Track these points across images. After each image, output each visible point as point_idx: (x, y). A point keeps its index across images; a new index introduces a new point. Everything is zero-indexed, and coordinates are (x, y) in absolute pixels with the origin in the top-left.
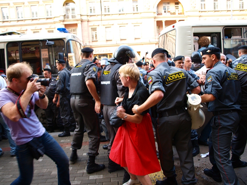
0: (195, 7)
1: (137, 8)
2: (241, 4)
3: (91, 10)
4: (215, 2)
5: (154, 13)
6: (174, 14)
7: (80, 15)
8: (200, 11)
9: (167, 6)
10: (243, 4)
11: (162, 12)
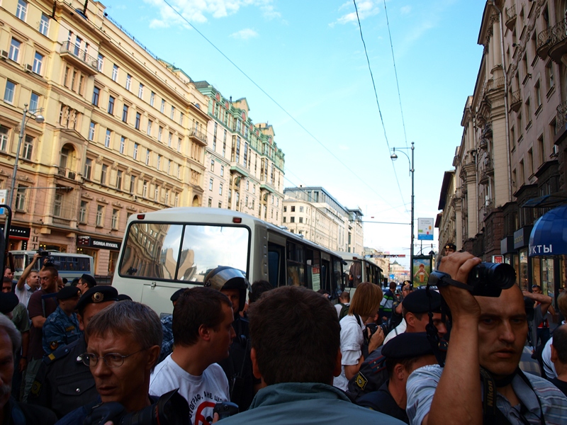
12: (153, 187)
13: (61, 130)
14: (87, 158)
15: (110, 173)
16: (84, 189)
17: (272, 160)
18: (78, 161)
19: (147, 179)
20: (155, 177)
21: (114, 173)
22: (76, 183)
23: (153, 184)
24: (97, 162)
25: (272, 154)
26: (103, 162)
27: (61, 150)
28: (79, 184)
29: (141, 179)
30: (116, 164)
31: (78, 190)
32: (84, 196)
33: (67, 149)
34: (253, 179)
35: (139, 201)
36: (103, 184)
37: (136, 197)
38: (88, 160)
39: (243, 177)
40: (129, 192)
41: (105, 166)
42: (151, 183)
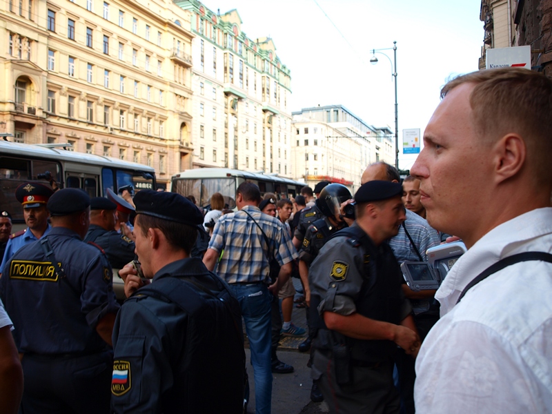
12: (131, 117)
13: (12, 61)
14: (49, 91)
15: (78, 105)
16: (49, 124)
17: (275, 78)
18: (37, 95)
19: (123, 109)
20: (133, 105)
21: (83, 105)
22: (37, 119)
23: (131, 113)
24: (61, 94)
25: (274, 71)
26: (68, 94)
27: (14, 83)
28: (41, 119)
29: (117, 109)
30: (84, 95)
31: (40, 126)
32: (50, 131)
33: (23, 82)
34: (252, 101)
35: (117, 133)
36: (72, 117)
37: (112, 129)
38: (51, 93)
39: (240, 99)
40: (103, 124)
41: (71, 98)
42: (129, 113)
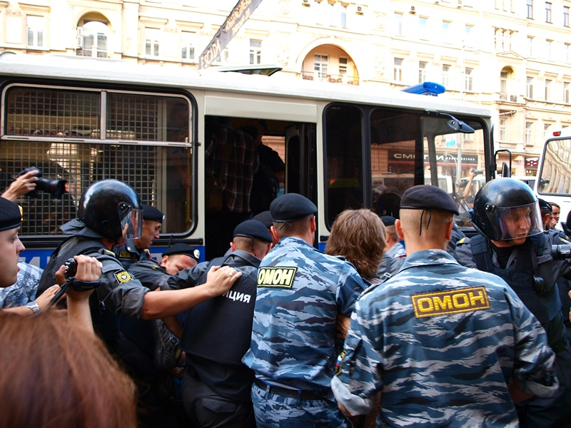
0: (382, 74)
1: (259, 57)
2: (468, 80)
3: (148, 46)
4: (421, 69)
5: (297, 73)
6: (339, 81)
7: (120, 55)
8: (391, 84)
9: (321, 62)
10: (470, 82)
11: (314, 75)
13: (497, 54)
14: (528, 77)
15: (554, 88)
16: (527, 109)
18: (518, 82)
21: (560, 87)
22: (518, 105)
24: (538, 79)
26: (545, 78)
27: (500, 75)
28: (522, 105)
30: (560, 77)
31: (521, 111)
32: (528, 117)
33: (507, 71)
36: (548, 101)
41: (548, 81)
